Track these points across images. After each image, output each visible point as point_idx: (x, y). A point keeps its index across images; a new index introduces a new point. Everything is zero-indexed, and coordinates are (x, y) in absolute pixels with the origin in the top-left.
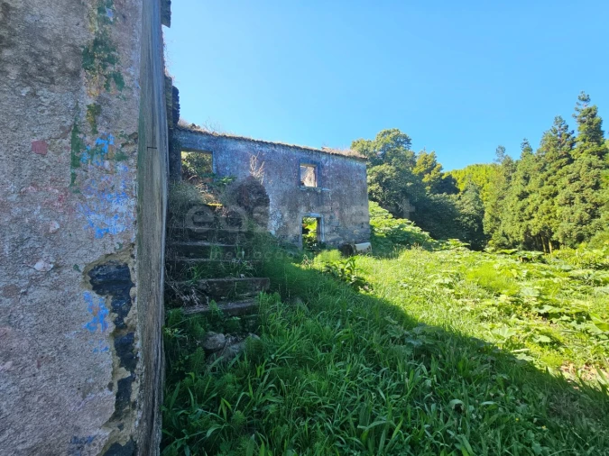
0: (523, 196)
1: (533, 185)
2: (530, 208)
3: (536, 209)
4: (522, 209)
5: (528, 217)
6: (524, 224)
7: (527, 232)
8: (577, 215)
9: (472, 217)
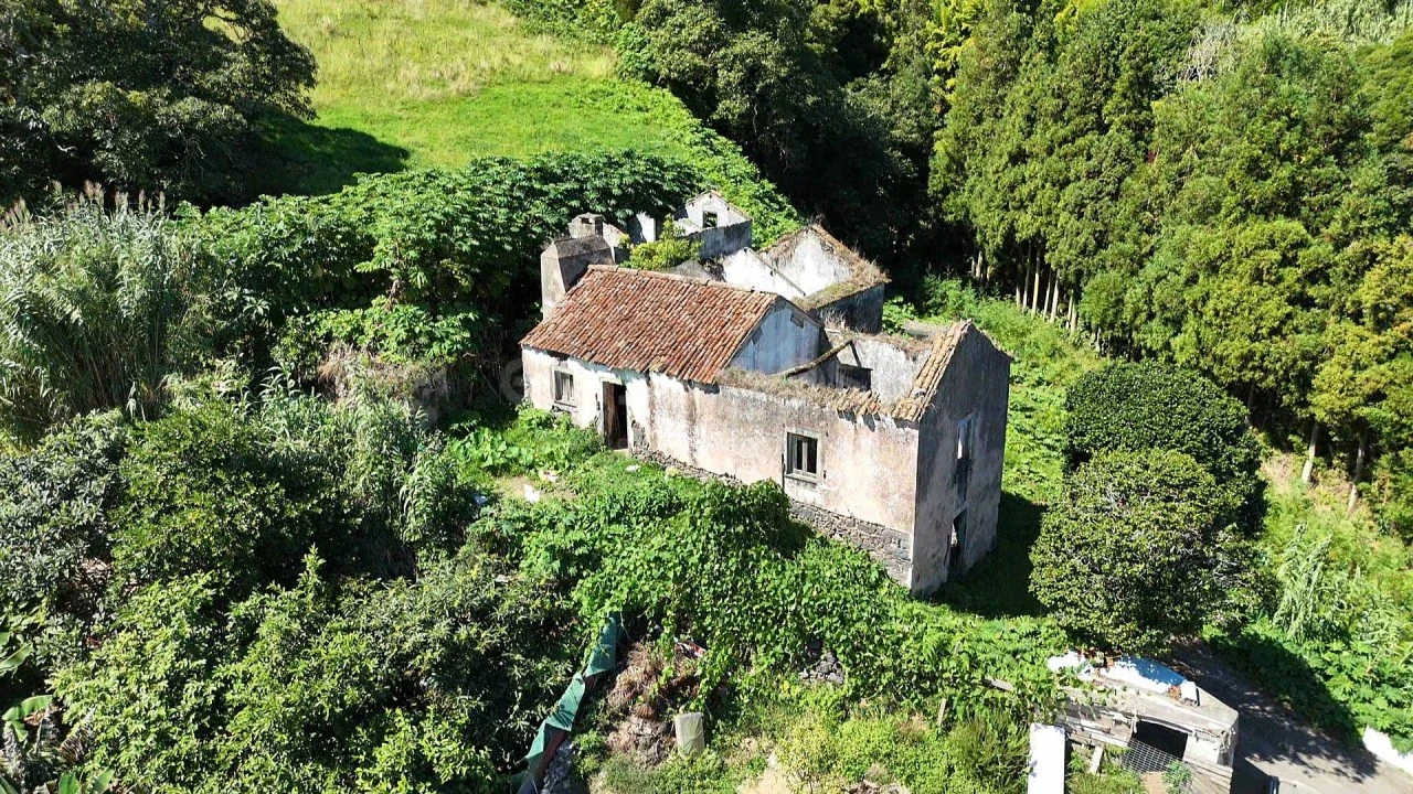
0: (1019, 157)
1: (1038, 141)
2: (1024, 190)
3: (1032, 198)
4: (1012, 188)
5: (1016, 204)
6: (1009, 216)
7: (1012, 231)
8: (1081, 239)
9: (908, 149)
